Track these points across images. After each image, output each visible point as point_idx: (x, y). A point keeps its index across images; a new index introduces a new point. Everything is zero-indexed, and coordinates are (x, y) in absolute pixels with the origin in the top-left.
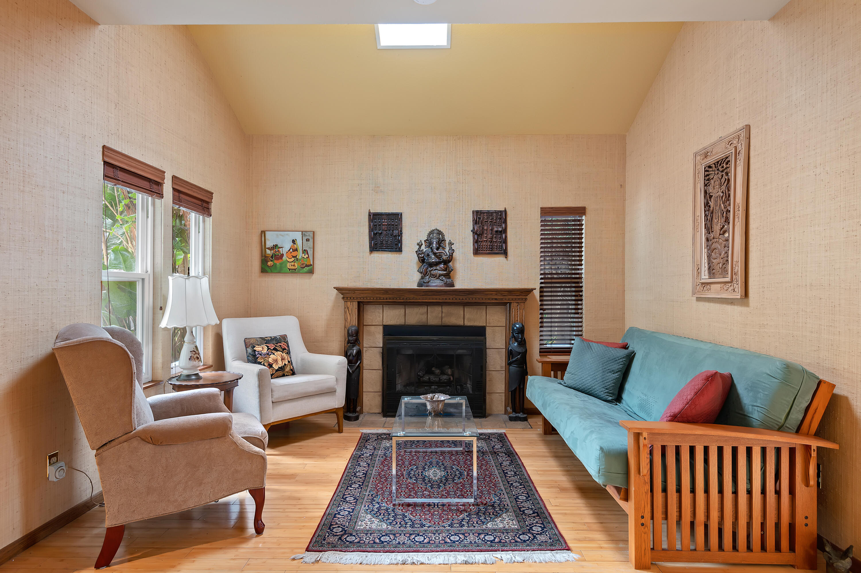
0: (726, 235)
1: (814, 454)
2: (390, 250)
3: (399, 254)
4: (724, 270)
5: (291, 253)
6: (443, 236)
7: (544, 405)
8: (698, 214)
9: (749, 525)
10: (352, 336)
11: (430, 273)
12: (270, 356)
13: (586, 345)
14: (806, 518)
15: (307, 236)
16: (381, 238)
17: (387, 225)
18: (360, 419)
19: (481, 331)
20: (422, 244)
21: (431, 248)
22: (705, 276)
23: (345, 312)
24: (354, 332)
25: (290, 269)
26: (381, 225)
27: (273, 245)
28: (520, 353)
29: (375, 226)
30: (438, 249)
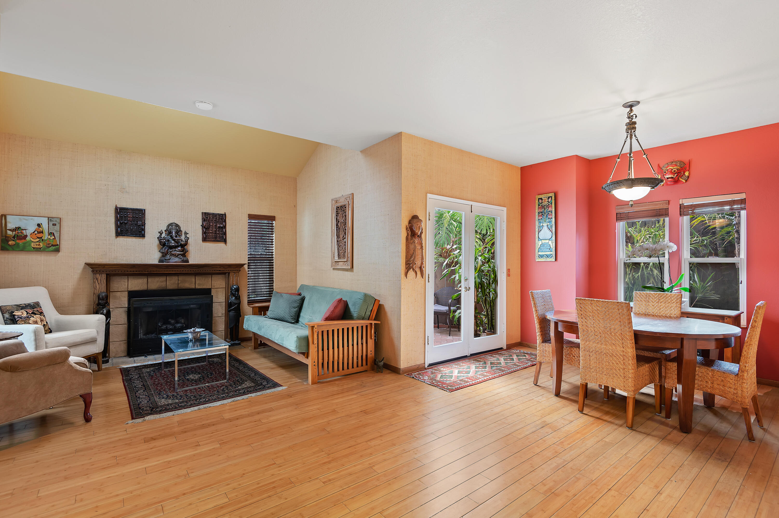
0: (345, 240)
1: (373, 326)
2: (134, 235)
3: (142, 239)
4: (344, 256)
5: (36, 234)
6: (179, 228)
7: (260, 329)
8: (333, 228)
9: (353, 358)
10: (103, 300)
11: (170, 253)
12: (30, 319)
13: (280, 295)
14: (371, 351)
15: (53, 221)
16: (126, 226)
17: (132, 217)
18: (110, 361)
19: (207, 292)
20: (163, 233)
21: (171, 236)
22: (336, 258)
23: (94, 282)
24: (104, 297)
25: (34, 248)
26: (127, 217)
27: (16, 227)
28: (236, 304)
29: (121, 217)
30: (176, 237)
